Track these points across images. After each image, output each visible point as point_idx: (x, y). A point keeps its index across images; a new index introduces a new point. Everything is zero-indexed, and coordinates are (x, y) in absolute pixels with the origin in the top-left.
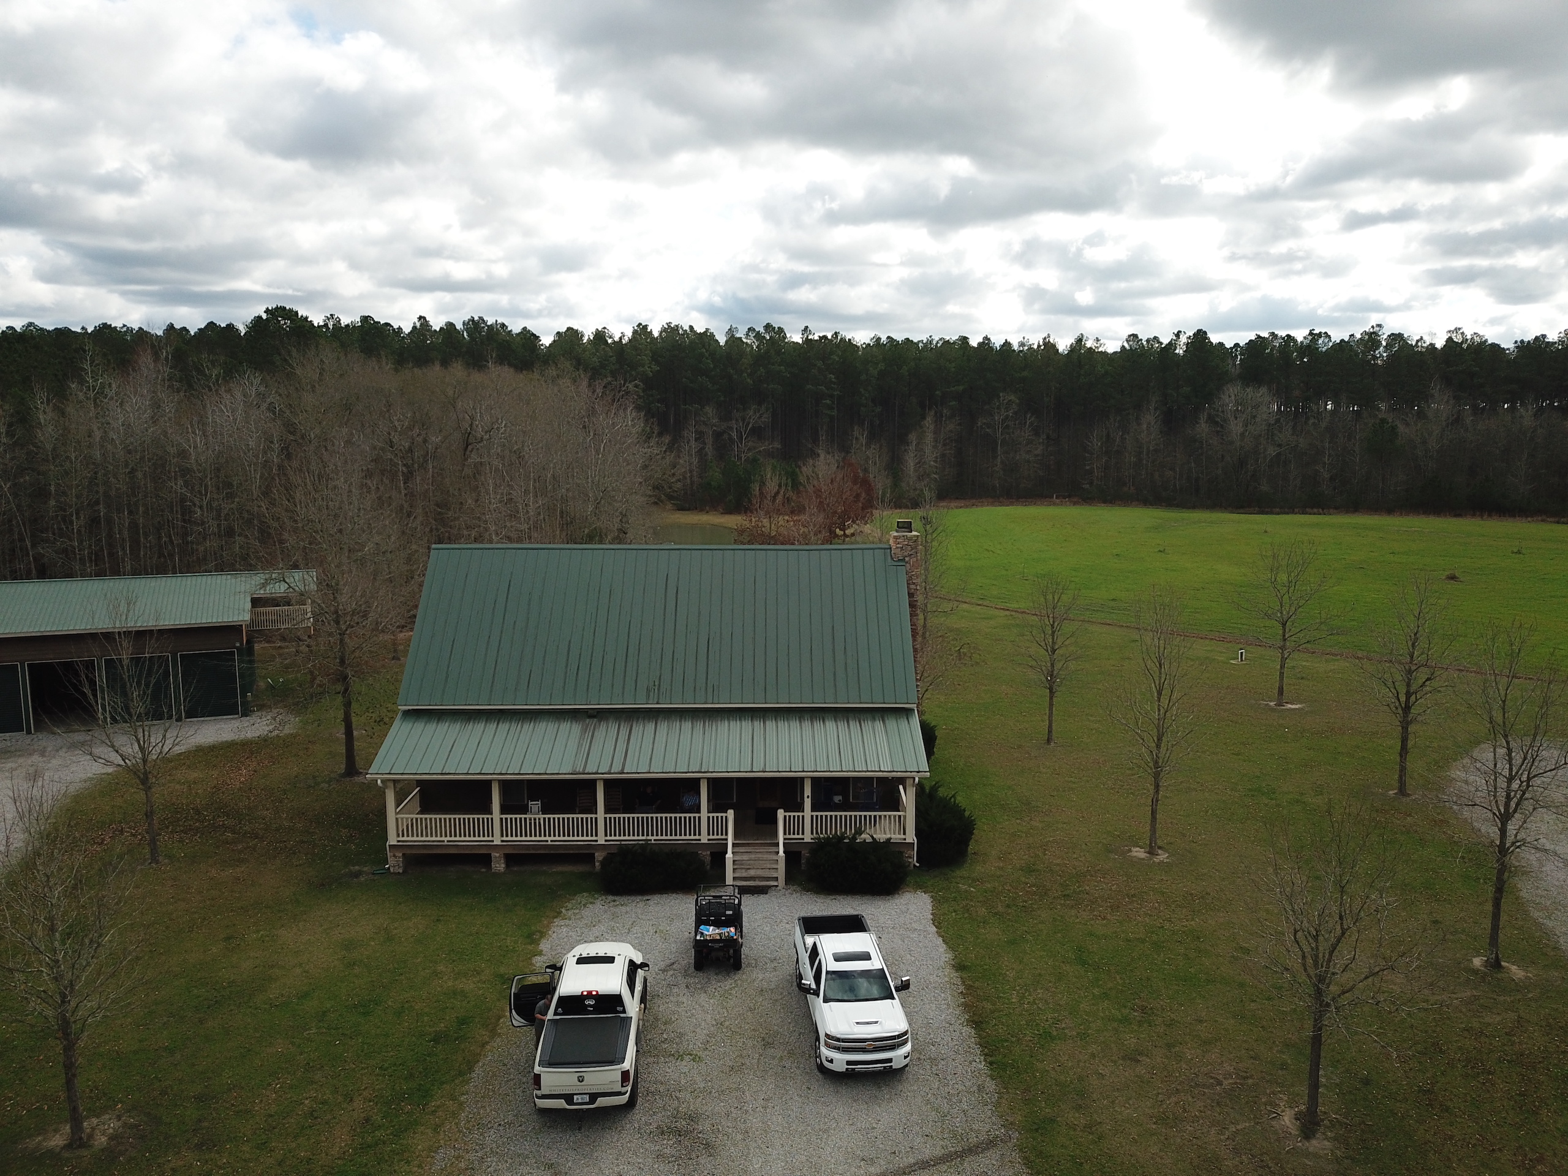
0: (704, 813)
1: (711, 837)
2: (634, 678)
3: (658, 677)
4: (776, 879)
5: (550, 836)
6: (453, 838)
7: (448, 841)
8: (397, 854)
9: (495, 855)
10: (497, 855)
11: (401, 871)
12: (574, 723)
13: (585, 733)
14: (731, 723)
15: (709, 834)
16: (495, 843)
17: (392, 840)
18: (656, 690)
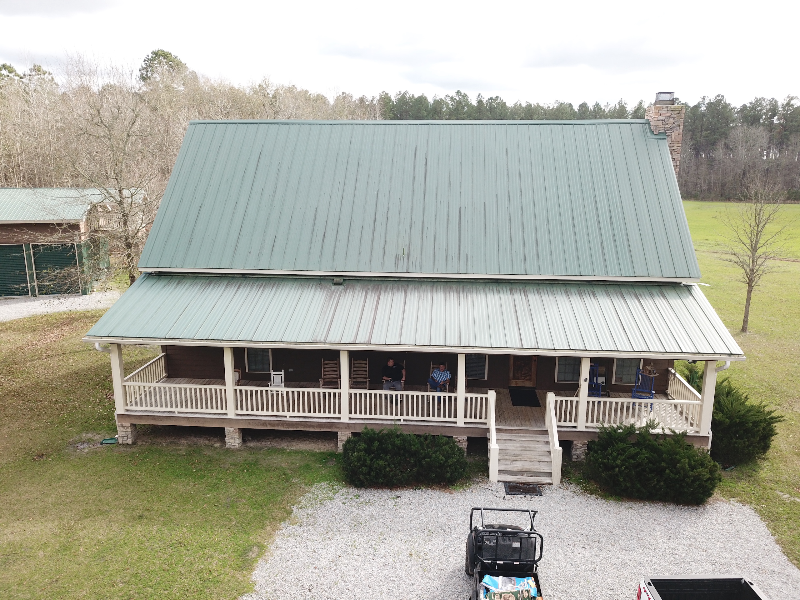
0: (461, 392)
1: (469, 420)
2: (382, 246)
3: (407, 246)
4: (549, 475)
5: (288, 411)
6: (184, 410)
7: (179, 413)
8: (125, 425)
9: (229, 429)
10: (232, 430)
11: (130, 442)
12: (319, 290)
13: (330, 300)
14: (488, 295)
15: (466, 417)
16: (228, 417)
17: (120, 409)
18: (406, 258)
